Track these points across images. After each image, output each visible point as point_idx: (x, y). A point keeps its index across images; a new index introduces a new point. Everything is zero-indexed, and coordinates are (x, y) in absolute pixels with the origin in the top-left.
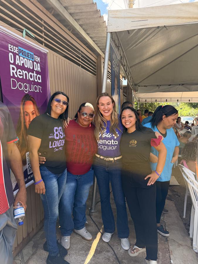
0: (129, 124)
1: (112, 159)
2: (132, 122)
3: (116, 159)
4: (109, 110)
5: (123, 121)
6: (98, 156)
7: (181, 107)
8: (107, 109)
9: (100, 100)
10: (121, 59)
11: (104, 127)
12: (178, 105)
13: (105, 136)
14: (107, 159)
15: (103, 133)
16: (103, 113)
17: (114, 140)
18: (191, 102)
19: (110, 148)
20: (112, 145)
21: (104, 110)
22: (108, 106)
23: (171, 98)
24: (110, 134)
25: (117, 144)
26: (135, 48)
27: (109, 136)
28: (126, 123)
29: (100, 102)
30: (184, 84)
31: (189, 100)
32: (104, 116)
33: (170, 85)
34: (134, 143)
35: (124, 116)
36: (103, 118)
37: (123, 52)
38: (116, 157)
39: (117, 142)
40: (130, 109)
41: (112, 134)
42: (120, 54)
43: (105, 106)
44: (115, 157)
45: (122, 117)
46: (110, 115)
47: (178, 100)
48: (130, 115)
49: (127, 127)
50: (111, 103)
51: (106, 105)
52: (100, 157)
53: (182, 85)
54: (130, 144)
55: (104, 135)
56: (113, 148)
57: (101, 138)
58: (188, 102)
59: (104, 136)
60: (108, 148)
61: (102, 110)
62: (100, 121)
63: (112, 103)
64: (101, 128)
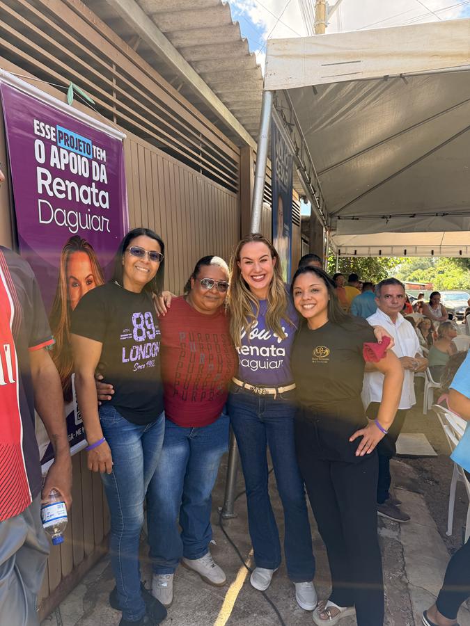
0: (312, 308)
1: (272, 391)
2: (319, 305)
3: (281, 390)
4: (265, 275)
5: (298, 300)
6: (240, 383)
7: (439, 269)
8: (260, 272)
9: (242, 250)
10: (297, 154)
11: (252, 315)
12: (432, 264)
13: (255, 336)
14: (261, 391)
15: (251, 330)
16: (249, 281)
17: (277, 346)
18: (464, 255)
19: (267, 365)
20: (271, 358)
21: (252, 274)
22: (261, 264)
23: (416, 247)
24: (267, 333)
25: (283, 354)
26: (329, 127)
27: (263, 335)
28: (305, 306)
29: (242, 256)
30: (447, 214)
31: (461, 252)
32: (251, 289)
33: (415, 215)
34: (323, 355)
35: (299, 290)
36: (249, 293)
37: (302, 138)
38: (283, 386)
39: (283, 350)
40: (314, 273)
41: (271, 333)
42: (295, 142)
43: (255, 265)
44: (279, 387)
45: (295, 291)
46: (266, 286)
47: (432, 252)
48: (314, 287)
49: (307, 314)
50: (270, 258)
51: (257, 263)
52: (244, 386)
53: (444, 215)
54: (315, 357)
55: (252, 333)
56: (273, 365)
57: (246, 341)
58: (458, 255)
59: (252, 336)
60: (262, 365)
61: (248, 275)
62: (243, 302)
63: (273, 259)
64: (247, 317)
